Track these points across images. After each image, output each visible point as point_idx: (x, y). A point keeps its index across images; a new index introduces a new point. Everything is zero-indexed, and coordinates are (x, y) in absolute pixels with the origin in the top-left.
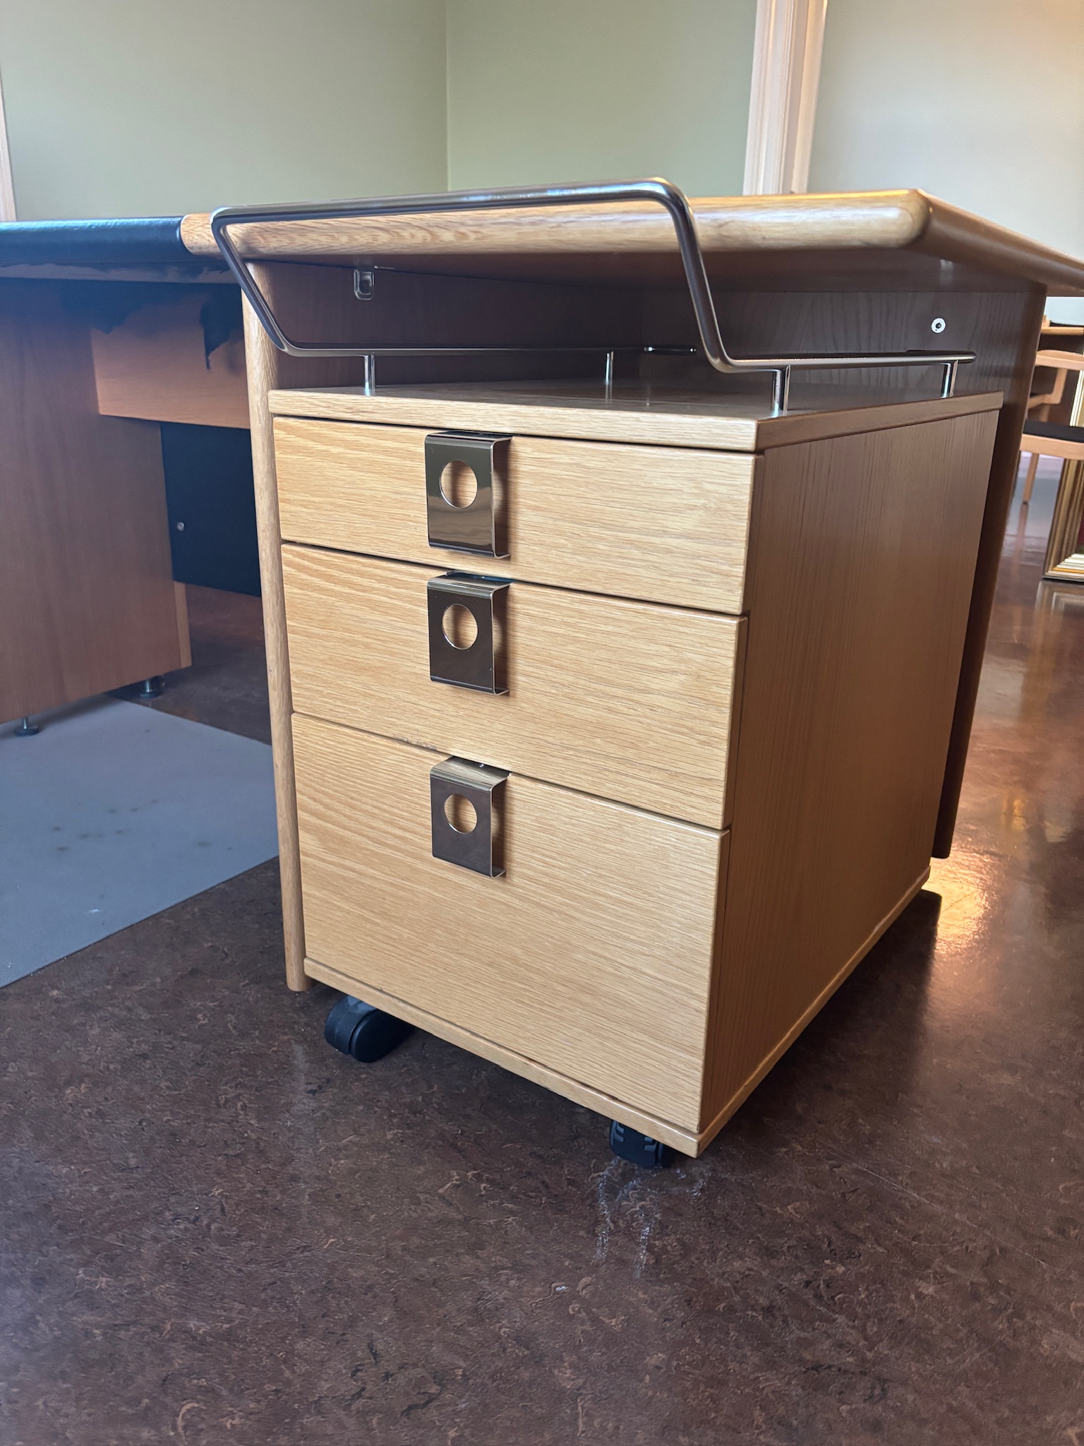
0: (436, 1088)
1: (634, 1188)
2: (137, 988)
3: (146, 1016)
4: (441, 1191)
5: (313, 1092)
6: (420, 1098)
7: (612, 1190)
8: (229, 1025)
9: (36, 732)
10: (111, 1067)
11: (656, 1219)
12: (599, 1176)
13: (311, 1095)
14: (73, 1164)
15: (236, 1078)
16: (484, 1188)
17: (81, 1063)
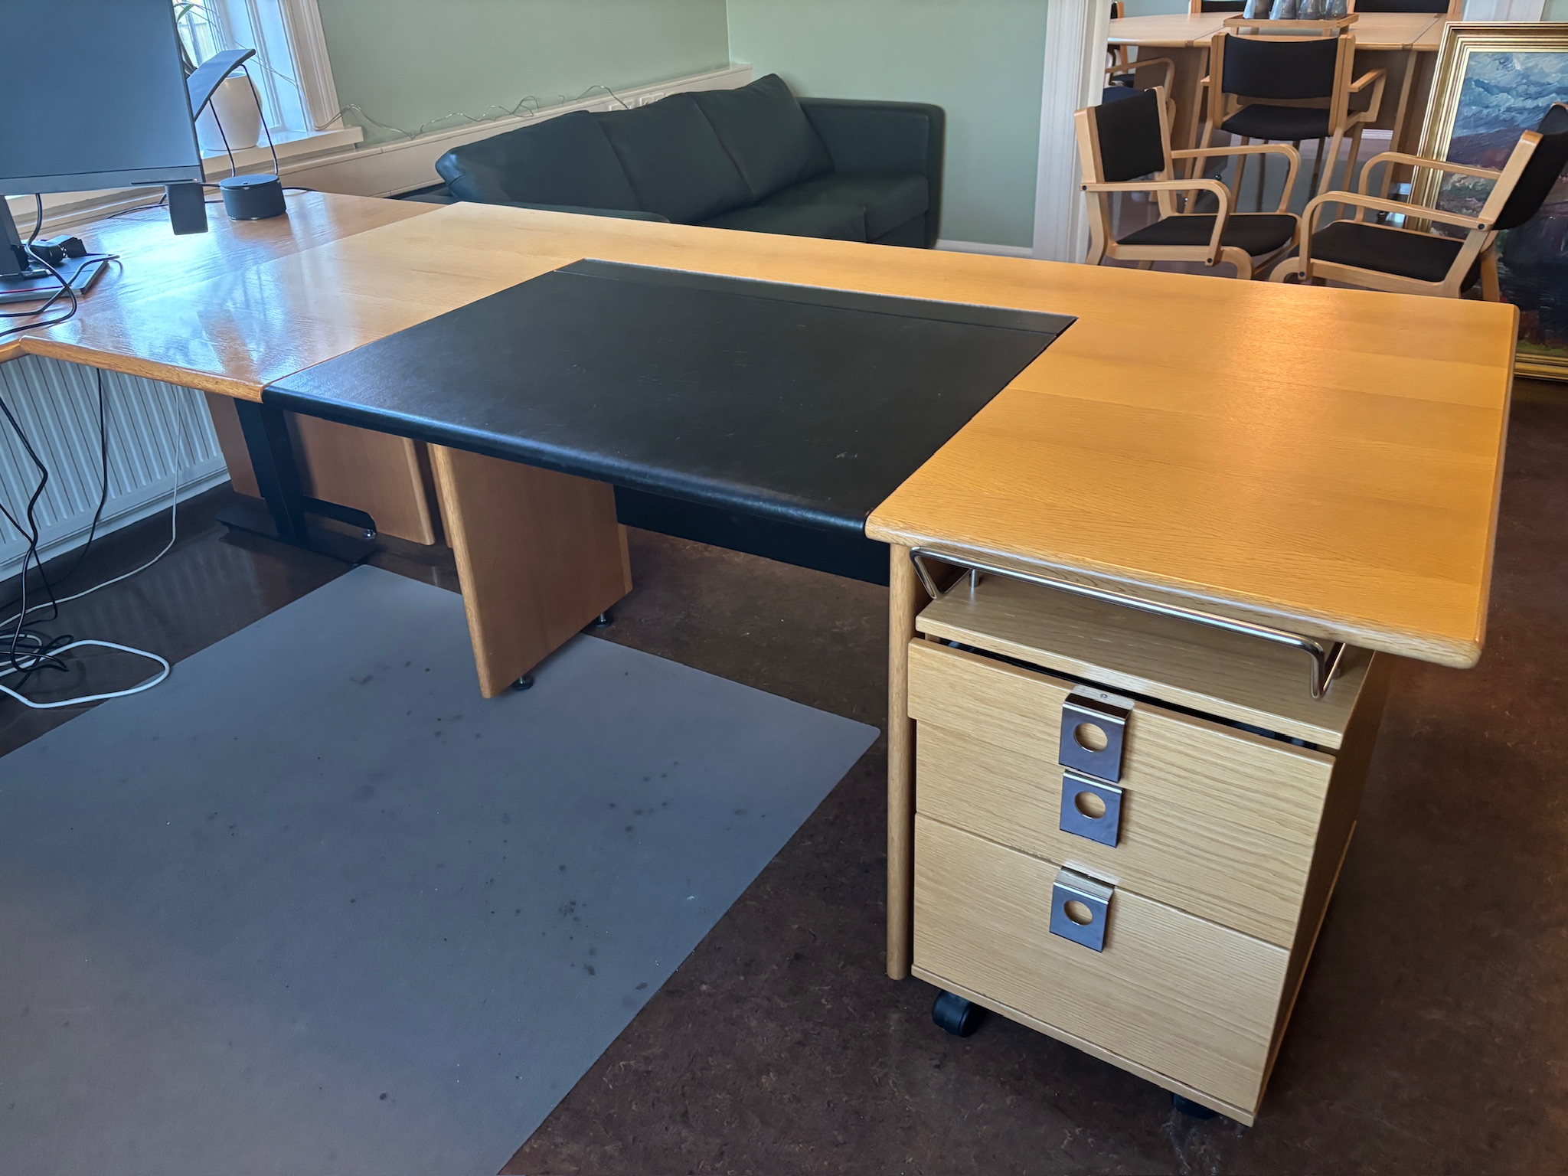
0: (1024, 1056)
1: (1195, 1135)
2: (763, 977)
3: (783, 1005)
4: (1062, 1147)
5: (937, 1066)
6: (1017, 1066)
7: (1181, 1138)
8: (849, 1007)
9: (529, 684)
10: (783, 1056)
11: (1218, 1160)
12: (1167, 1126)
13: (937, 1069)
14: (799, 1143)
15: (878, 1059)
16: (1092, 1142)
17: (759, 1055)
